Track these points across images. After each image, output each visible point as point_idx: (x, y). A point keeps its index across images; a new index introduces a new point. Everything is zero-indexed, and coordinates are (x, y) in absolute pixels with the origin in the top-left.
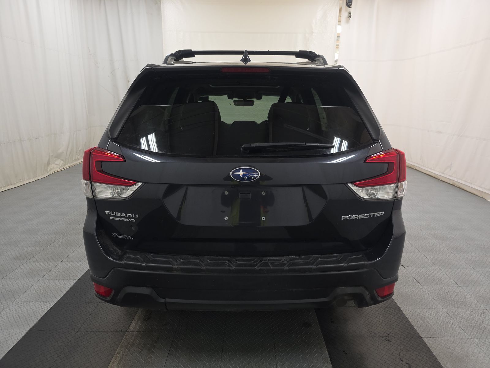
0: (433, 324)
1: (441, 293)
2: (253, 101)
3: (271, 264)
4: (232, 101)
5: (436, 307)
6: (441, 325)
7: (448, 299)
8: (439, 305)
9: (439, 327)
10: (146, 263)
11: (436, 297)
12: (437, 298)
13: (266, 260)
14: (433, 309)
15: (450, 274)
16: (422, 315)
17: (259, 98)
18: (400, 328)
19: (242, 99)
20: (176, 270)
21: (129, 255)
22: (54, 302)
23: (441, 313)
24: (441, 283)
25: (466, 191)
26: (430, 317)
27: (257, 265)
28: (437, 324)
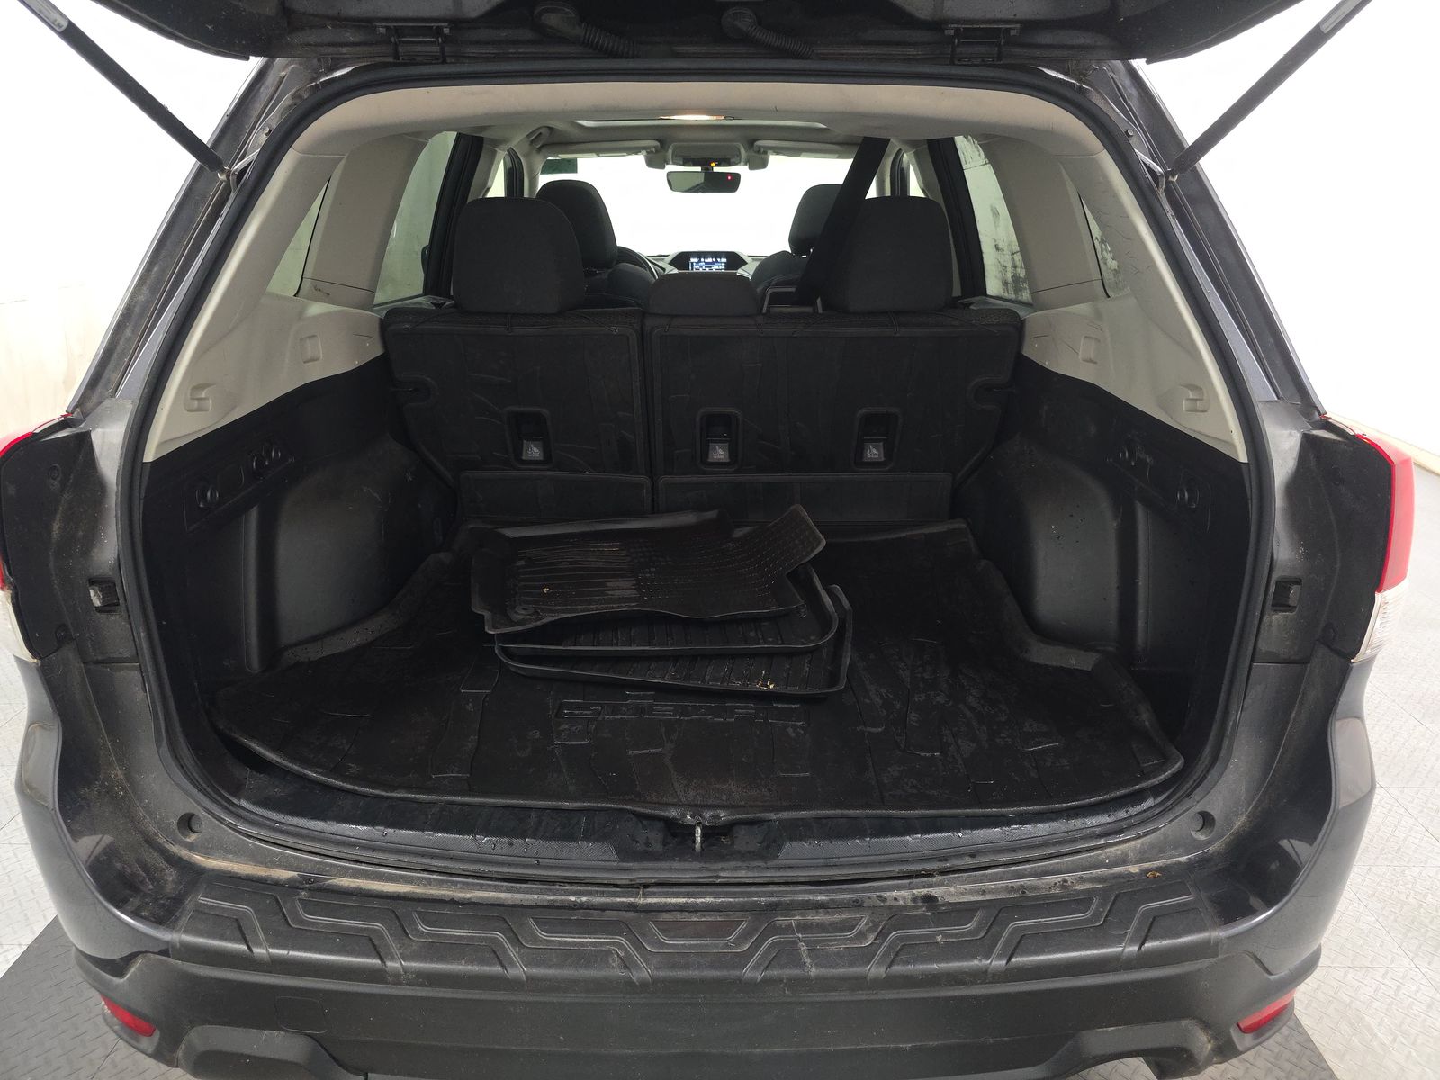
0: (1390, 1038)
1: (1403, 897)
2: (736, 177)
3: (809, 956)
4: (660, 175)
5: (1392, 962)
6: (1419, 1041)
7: (1431, 922)
8: (1400, 952)
9: (1414, 1054)
10: (273, 946)
11: (1384, 912)
12: (1392, 918)
13: (789, 929)
14: (1383, 971)
15: (1421, 811)
16: (1348, 1000)
17: (758, 162)
18: (1272, 1060)
19: (699, 169)
20: (397, 978)
21: (202, 900)
22: (20, 945)
23: (1414, 988)
24: (1399, 849)
25: (1433, 472)
26: (1376, 1004)
27: (746, 956)
28: (1404, 1041)
